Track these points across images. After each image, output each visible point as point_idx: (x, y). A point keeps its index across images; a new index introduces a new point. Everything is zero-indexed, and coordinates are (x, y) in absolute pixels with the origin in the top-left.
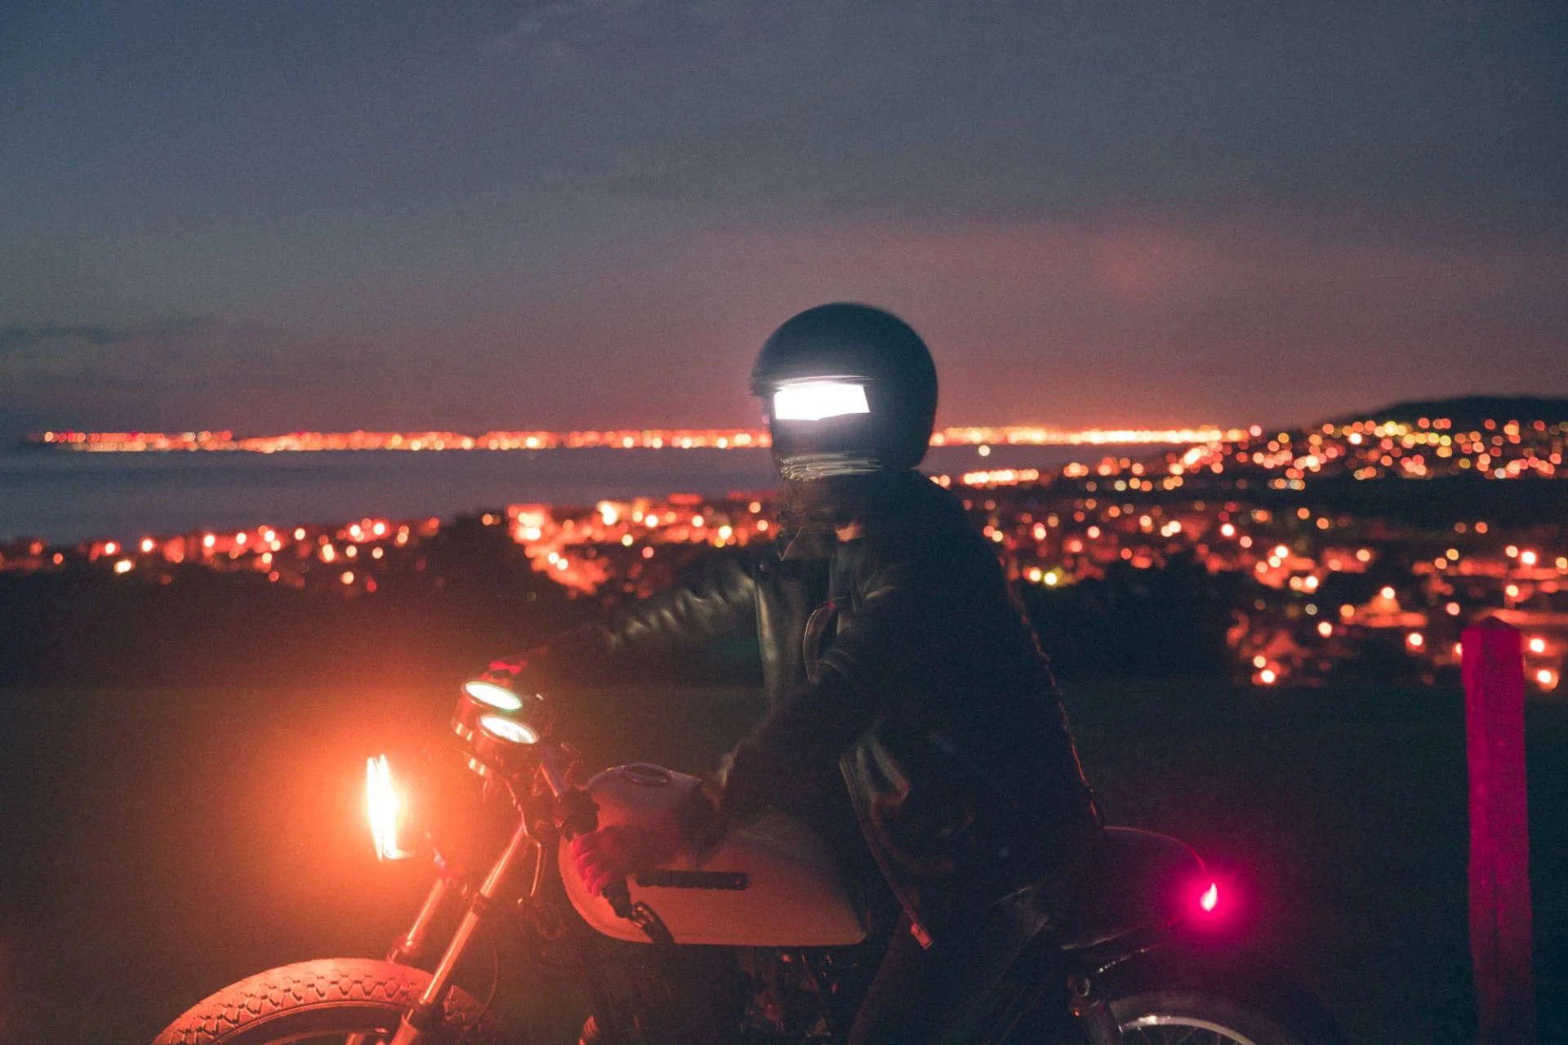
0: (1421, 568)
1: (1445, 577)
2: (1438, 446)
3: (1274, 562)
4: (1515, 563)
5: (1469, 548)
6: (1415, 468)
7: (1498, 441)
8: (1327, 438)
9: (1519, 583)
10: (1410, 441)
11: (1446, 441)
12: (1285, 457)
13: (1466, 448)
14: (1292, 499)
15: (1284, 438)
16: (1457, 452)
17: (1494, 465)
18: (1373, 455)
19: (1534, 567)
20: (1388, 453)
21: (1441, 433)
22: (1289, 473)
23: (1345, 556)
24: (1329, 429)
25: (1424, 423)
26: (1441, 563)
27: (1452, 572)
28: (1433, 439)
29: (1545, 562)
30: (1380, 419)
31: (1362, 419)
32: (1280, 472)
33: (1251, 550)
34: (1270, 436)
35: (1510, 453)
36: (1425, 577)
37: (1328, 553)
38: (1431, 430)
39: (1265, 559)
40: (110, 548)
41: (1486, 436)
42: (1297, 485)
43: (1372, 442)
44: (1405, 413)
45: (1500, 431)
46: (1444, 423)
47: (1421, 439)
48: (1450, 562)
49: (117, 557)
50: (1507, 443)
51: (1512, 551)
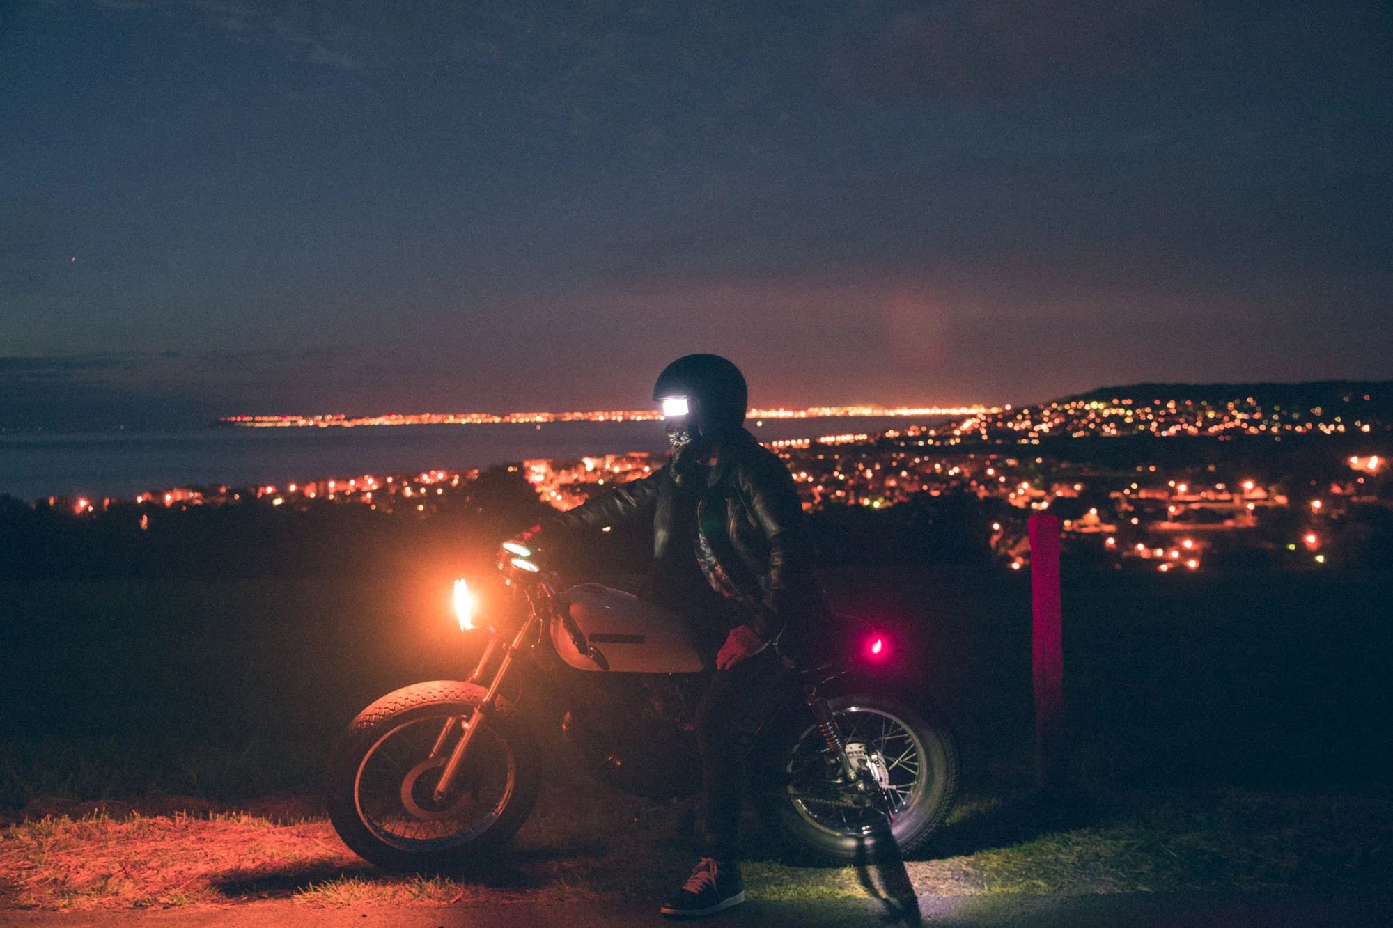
0: (1113, 495)
1: (1129, 500)
2: (1125, 416)
3: (1021, 492)
4: (1173, 491)
5: (1145, 482)
6: (1110, 430)
7: (1162, 412)
8: (1053, 411)
9: (1177, 503)
10: (1106, 413)
11: (1129, 413)
12: (1028, 423)
13: (1143, 417)
14: (1031, 451)
15: (1026, 412)
16: (1137, 421)
17: (1160, 429)
18: (1084, 422)
19: (1185, 494)
20: (1093, 421)
21: (1126, 408)
22: (1031, 435)
23: (1065, 487)
24: (1054, 406)
25: (1115, 401)
26: (1127, 492)
27: (1133, 496)
28: (1121, 411)
29: (1191, 491)
30: (1088, 398)
31: (1076, 399)
32: (1024, 433)
33: (1006, 484)
34: (1018, 411)
35: (1170, 421)
36: (1117, 499)
37: (1056, 486)
38: (1120, 406)
39: (1015, 490)
40: (269, 490)
41: (1155, 409)
42: (1035, 442)
43: (1085, 413)
44: (1103, 395)
45: (1164, 406)
46: (1129, 402)
47: (1114, 411)
48: (1132, 491)
49: (274, 496)
50: (1168, 414)
51: (1172, 484)
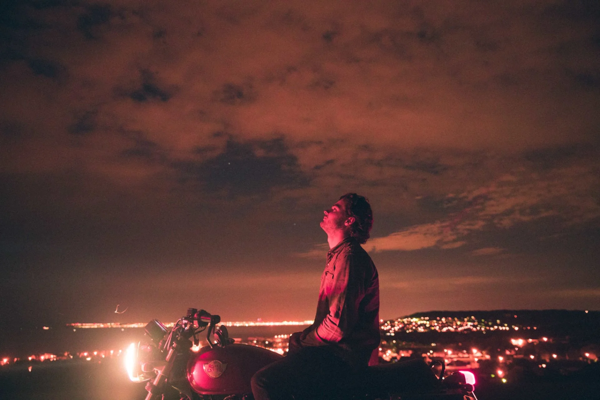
0: (424, 355)
1: (430, 358)
2: (426, 324)
3: (388, 354)
4: (446, 354)
5: (435, 350)
6: (421, 330)
7: (440, 322)
8: (399, 322)
9: (448, 359)
10: (419, 323)
11: (428, 322)
12: (389, 327)
13: (433, 324)
14: (391, 338)
15: (389, 322)
16: (431, 326)
17: (441, 328)
18: (411, 326)
19: (452, 354)
20: (414, 326)
21: (427, 320)
22: (391, 331)
23: (405, 352)
24: (399, 320)
25: (422, 318)
26: (429, 354)
27: (431, 356)
28: (425, 322)
29: (453, 354)
30: (412, 317)
31: (407, 317)
32: (388, 331)
33: (382, 351)
34: (385, 322)
35: (443, 326)
36: (425, 357)
37: (401, 352)
38: (424, 320)
39: (385, 353)
40: (86, 354)
41: (438, 321)
42: (393, 334)
43: (411, 323)
44: (418, 315)
45: (441, 320)
46: (427, 318)
47: (422, 322)
48: (431, 354)
49: (87, 357)
50: (443, 323)
51: (445, 351)
